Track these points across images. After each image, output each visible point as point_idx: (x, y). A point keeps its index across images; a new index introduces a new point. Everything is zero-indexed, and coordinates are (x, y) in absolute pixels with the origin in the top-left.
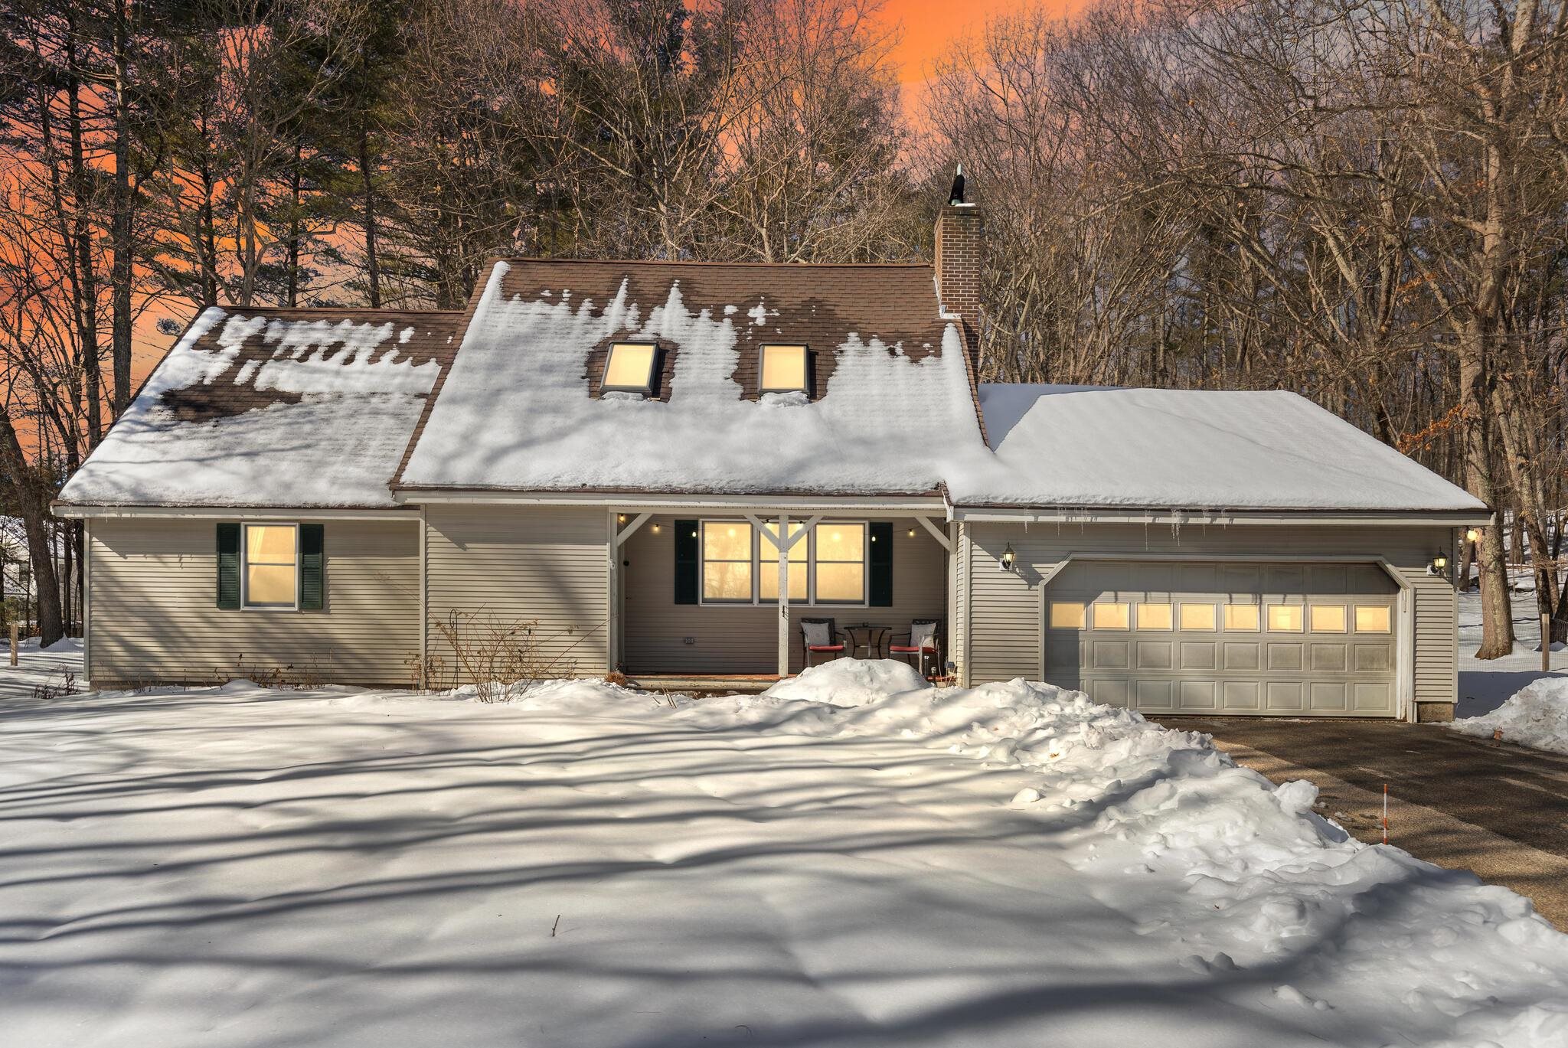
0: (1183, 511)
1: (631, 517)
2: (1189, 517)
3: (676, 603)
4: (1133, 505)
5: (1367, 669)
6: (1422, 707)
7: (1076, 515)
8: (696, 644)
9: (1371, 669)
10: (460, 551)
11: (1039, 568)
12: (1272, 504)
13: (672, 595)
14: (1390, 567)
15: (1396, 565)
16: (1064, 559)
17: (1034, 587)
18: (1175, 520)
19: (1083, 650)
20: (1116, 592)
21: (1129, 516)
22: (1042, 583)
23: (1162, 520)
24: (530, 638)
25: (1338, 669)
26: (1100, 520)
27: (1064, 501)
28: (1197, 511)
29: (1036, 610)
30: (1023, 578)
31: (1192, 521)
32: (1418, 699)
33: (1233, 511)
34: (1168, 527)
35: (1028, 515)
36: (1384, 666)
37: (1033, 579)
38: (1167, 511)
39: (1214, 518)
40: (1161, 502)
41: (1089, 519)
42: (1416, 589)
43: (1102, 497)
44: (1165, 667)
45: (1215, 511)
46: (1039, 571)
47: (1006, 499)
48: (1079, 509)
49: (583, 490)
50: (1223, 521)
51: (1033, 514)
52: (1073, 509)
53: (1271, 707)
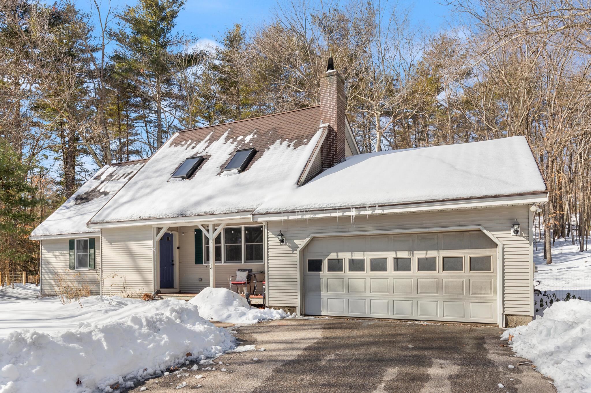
0: (356, 208)
1: (160, 229)
2: (360, 211)
3: (196, 264)
4: (333, 207)
5: (478, 294)
6: (509, 318)
7: (306, 215)
8: (203, 281)
9: (481, 294)
10: (111, 246)
11: (297, 242)
12: (405, 200)
13: (194, 260)
14: (485, 232)
15: (490, 231)
16: (308, 237)
17: (295, 252)
18: (353, 213)
19: (322, 283)
20: (337, 252)
21: (331, 213)
22: (299, 250)
23: (347, 214)
24: (126, 279)
25: (460, 293)
26: (318, 216)
27: (301, 208)
28: (363, 208)
29: (295, 263)
30: (290, 247)
31: (362, 213)
32: (506, 313)
33: (383, 206)
34: (349, 217)
35: (283, 216)
36: (490, 293)
37: (294, 247)
38: (348, 209)
39: (374, 210)
40: (346, 204)
41: (312, 216)
42: (504, 245)
43: (318, 204)
44: (363, 292)
45: (373, 207)
46: (297, 243)
47: (275, 209)
48: (306, 211)
49: (140, 219)
50: (378, 212)
51: (287, 216)
52: (303, 211)
53: (420, 315)
